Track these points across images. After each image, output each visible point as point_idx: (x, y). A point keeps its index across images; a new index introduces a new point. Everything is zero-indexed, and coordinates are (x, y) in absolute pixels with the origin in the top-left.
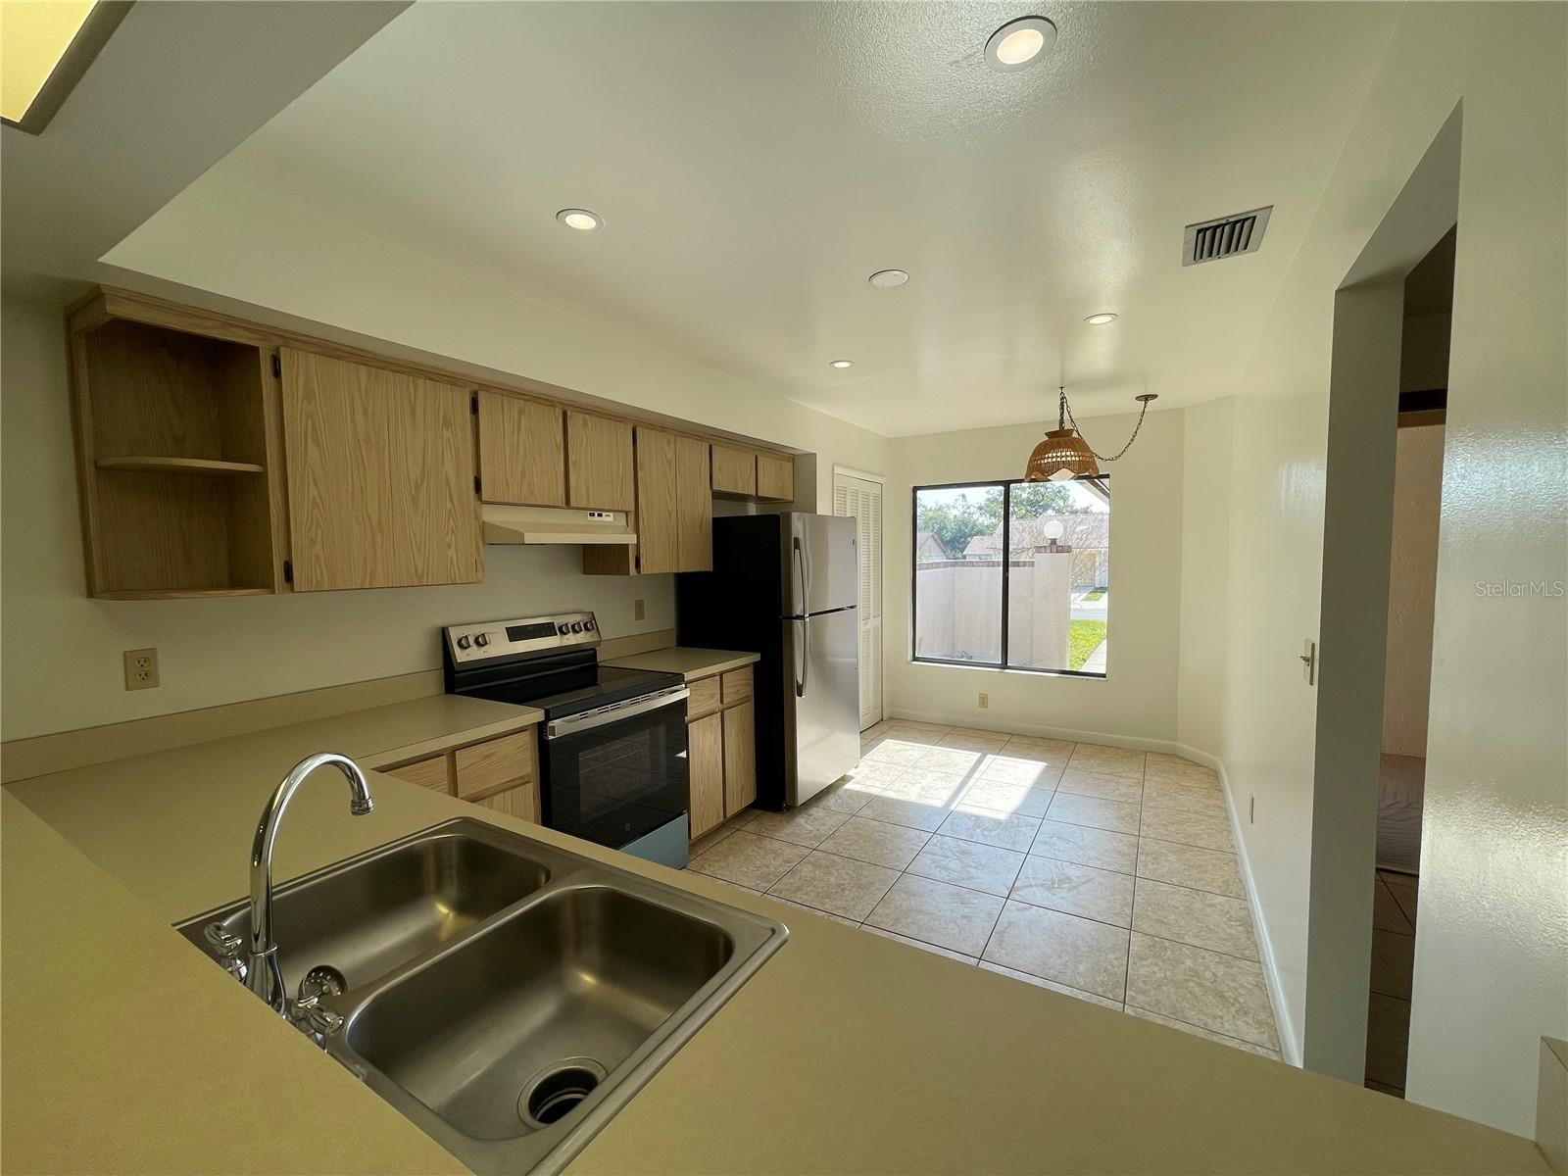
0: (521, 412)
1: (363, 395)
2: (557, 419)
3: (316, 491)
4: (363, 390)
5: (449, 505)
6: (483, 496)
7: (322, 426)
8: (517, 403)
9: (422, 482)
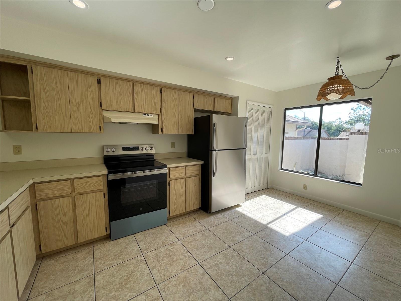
0: (116, 83)
1: (60, 78)
2: (130, 86)
3: (44, 105)
4: (60, 77)
5: (90, 110)
6: (102, 108)
7: (46, 87)
8: (115, 81)
9: (81, 103)
